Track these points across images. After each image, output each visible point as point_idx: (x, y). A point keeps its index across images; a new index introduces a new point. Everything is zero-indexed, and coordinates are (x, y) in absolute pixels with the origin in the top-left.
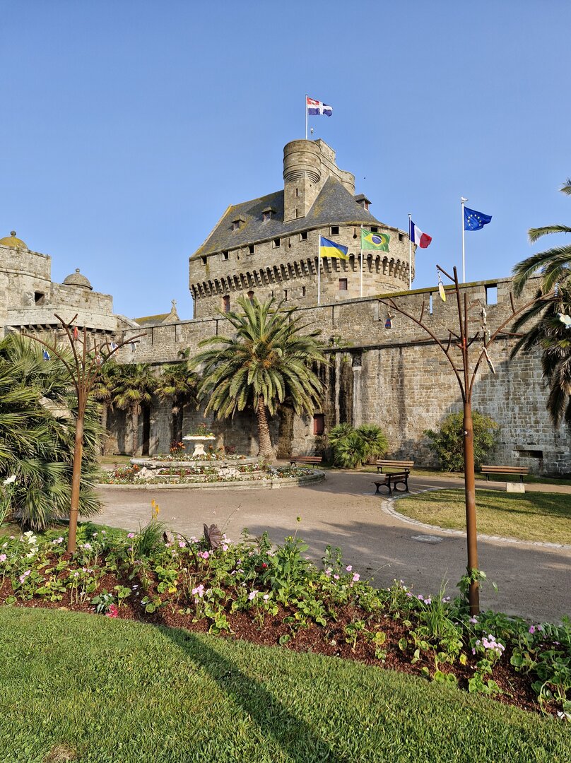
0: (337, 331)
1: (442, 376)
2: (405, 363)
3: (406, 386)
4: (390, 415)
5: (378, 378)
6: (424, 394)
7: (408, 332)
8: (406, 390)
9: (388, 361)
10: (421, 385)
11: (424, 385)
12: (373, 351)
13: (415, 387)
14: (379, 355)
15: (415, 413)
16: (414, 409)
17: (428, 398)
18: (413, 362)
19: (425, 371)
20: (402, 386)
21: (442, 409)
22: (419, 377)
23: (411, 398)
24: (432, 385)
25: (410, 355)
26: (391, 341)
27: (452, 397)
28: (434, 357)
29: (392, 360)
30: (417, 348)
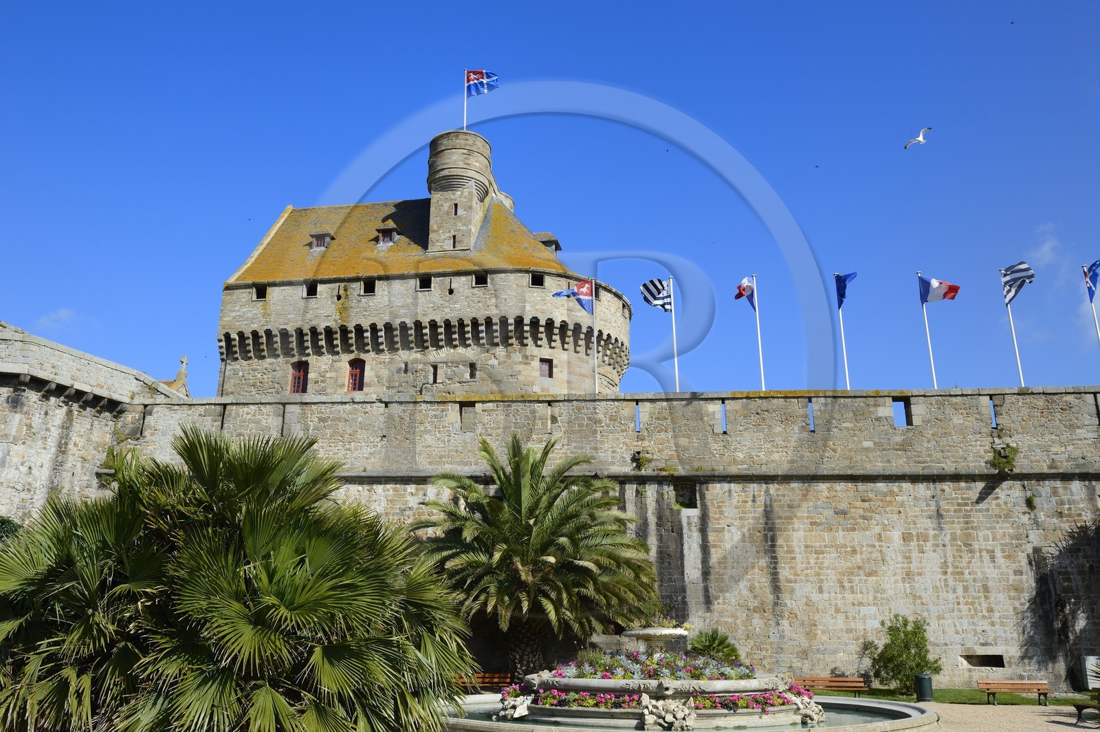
0: (646, 443)
1: (841, 533)
2: (776, 509)
3: (781, 546)
4: (755, 597)
5: (729, 531)
6: (812, 561)
7: (776, 456)
8: (780, 553)
9: (746, 502)
10: (806, 547)
11: (812, 547)
12: (718, 485)
13: (796, 549)
14: (730, 491)
15: (798, 593)
16: (796, 586)
17: (820, 568)
18: (790, 506)
19: (812, 524)
20: (773, 546)
21: (843, 587)
22: (801, 533)
23: (791, 568)
24: (826, 546)
25: (784, 496)
26: (746, 469)
27: (859, 568)
28: (825, 500)
29: (754, 501)
30: (795, 485)
